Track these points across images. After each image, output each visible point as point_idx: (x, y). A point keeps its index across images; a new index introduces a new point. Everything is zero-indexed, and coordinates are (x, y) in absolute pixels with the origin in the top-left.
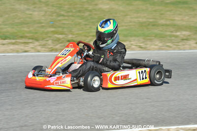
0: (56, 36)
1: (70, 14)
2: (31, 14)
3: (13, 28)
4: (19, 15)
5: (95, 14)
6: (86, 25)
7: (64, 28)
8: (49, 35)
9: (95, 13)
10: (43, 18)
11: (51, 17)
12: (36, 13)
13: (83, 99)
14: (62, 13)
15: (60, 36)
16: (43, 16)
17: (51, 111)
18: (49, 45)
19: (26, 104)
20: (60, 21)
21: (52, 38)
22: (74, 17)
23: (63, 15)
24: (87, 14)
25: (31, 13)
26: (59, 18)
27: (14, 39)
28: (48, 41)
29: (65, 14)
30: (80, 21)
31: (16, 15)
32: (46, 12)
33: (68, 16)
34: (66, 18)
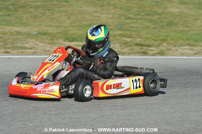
0: (124, 39)
1: (139, 17)
2: (98, 17)
3: (80, 30)
4: (87, 17)
5: (165, 18)
6: (154, 28)
7: (132, 31)
8: (117, 38)
9: (164, 16)
10: (111, 21)
11: (119, 20)
12: (104, 16)
13: (151, 104)
14: (131, 16)
15: (128, 40)
16: (111, 18)
17: (117, 116)
18: (116, 48)
19: (93, 108)
20: (127, 23)
21: (120, 41)
22: (142, 20)
23: (131, 18)
24: (156, 17)
25: (99, 15)
26: (128, 21)
27: (81, 41)
28: (115, 44)
29: (134, 17)
30: (149, 24)
31: (84, 17)
32: (114, 14)
33: (136, 19)
34: (135, 21)
